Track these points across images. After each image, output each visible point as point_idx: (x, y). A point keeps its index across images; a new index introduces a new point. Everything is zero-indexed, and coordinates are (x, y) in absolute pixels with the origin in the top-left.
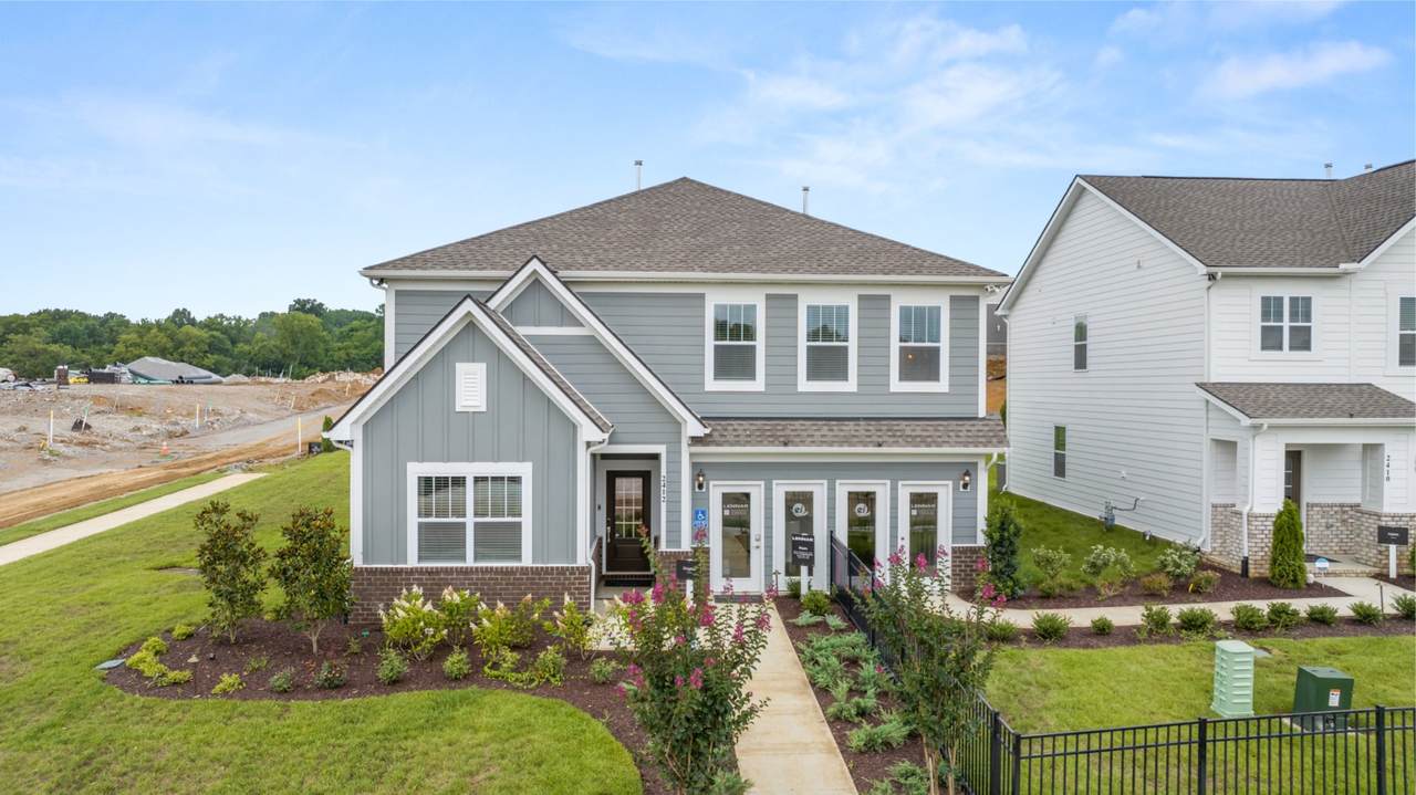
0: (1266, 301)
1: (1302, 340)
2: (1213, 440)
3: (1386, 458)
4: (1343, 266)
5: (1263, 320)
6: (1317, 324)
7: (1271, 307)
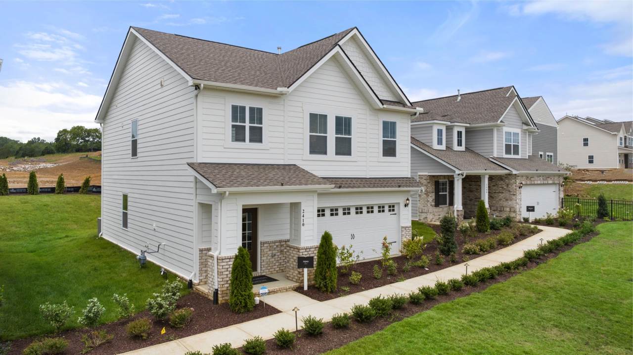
0: (235, 108)
1: (257, 136)
2: (199, 203)
3: (302, 211)
4: (279, 89)
5: (233, 121)
6: (266, 126)
7: (238, 113)
